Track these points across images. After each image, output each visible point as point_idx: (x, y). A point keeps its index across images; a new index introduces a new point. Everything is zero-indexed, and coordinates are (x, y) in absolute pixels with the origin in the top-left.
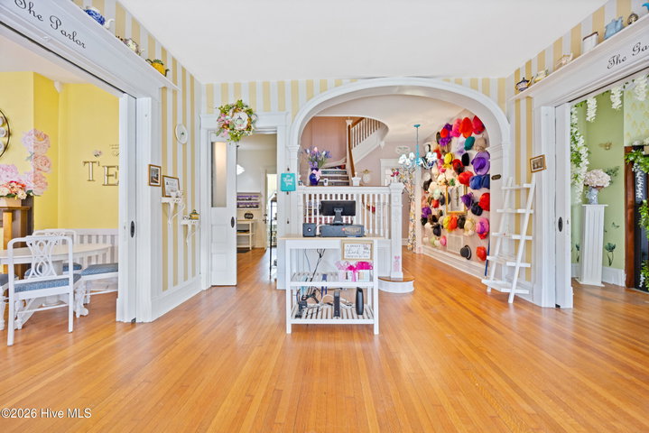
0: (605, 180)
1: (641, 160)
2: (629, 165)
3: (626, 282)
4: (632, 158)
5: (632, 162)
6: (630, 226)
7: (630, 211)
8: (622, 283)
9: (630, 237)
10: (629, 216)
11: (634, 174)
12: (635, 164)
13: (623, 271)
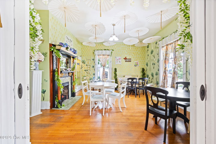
0: (42, 58)
1: (55, 51)
2: (52, 52)
3: (50, 107)
4: (52, 49)
5: (53, 51)
6: (52, 80)
7: (52, 73)
8: (49, 108)
9: (52, 85)
10: (51, 76)
11: (53, 57)
12: (54, 52)
13: (49, 102)
